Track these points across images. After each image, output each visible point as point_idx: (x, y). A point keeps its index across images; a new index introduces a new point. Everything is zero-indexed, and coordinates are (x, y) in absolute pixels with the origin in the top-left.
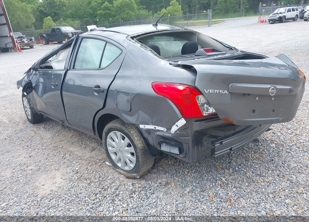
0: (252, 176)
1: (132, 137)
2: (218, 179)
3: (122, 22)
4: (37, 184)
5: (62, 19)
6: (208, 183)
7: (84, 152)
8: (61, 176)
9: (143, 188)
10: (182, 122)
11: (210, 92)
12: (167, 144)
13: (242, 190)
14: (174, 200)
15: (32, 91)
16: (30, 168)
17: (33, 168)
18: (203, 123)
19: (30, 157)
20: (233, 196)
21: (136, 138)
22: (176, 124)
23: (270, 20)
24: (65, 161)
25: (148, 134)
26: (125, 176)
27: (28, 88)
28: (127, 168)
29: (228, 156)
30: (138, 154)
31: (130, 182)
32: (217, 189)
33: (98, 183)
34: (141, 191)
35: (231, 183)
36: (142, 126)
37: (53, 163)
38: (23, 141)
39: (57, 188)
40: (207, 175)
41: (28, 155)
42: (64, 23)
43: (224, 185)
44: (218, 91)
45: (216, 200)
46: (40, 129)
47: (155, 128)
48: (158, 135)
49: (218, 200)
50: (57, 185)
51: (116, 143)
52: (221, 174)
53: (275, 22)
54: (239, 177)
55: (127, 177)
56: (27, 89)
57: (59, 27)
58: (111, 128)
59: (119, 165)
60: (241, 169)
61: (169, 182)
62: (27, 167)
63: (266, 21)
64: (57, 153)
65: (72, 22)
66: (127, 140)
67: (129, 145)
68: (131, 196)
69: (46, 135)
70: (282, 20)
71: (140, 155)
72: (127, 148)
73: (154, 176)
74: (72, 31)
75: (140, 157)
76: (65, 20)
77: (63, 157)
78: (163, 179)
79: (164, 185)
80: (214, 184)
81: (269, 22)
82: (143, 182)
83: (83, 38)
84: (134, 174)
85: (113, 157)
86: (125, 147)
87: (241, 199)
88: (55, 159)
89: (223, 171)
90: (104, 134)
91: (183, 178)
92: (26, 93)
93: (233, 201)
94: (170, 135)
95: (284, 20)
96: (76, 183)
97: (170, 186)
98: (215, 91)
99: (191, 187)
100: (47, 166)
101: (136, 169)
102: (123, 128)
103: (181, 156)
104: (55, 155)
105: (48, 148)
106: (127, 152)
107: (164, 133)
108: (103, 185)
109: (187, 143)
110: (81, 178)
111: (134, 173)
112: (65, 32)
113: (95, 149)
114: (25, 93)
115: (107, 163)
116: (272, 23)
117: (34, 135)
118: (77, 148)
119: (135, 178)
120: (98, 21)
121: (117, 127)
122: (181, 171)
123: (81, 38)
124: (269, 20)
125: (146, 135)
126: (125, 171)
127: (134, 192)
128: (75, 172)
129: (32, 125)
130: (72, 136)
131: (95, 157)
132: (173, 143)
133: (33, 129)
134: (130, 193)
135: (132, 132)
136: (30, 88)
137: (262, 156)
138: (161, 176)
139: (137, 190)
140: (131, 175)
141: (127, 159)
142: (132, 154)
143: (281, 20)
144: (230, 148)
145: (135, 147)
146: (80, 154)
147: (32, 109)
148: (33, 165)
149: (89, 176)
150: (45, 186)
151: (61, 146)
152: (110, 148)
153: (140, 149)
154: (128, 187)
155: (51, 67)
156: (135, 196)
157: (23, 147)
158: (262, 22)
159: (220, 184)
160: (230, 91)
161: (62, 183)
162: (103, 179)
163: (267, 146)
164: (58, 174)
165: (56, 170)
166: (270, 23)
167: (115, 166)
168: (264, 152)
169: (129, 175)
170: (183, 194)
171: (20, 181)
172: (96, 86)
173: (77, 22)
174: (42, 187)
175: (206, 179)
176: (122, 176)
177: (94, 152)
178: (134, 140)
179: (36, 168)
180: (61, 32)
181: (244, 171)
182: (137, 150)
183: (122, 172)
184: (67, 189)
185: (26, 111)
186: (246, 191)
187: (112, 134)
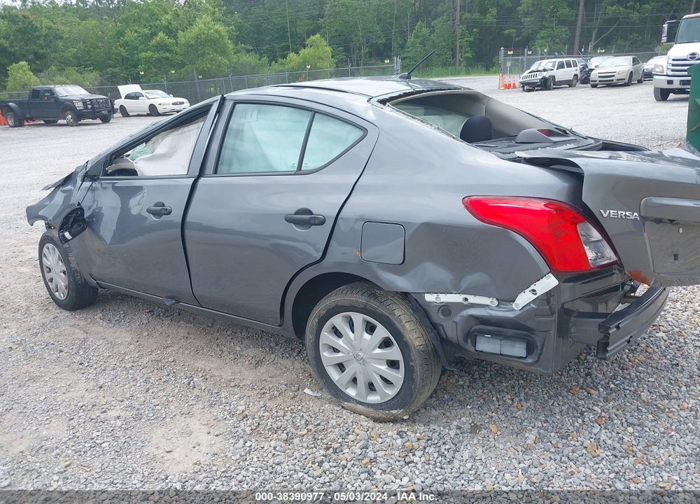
0: (651, 399)
1: (397, 324)
2: (584, 409)
3: (199, 79)
4: (151, 450)
5: (53, 68)
6: (567, 419)
7: (237, 370)
8: (205, 429)
9: (428, 440)
10: (549, 282)
11: (611, 216)
12: (495, 335)
13: (647, 429)
14: (514, 461)
15: (84, 229)
16: (113, 413)
17: (122, 414)
18: (578, 285)
19: (101, 387)
20: (634, 442)
21: (408, 326)
22: (533, 287)
23: (524, 84)
24: (196, 392)
25: (443, 314)
26: (368, 417)
27: (75, 221)
28: (374, 399)
29: (577, 361)
30: (411, 364)
31: (391, 430)
32: (595, 431)
33: (311, 437)
34: (425, 448)
35: (616, 415)
36: (429, 298)
37: (170, 399)
38: (61, 351)
39: (209, 456)
40: (556, 403)
41: (93, 383)
42: (58, 78)
43: (605, 421)
44: (624, 213)
45: (604, 455)
46: (93, 322)
47: (466, 299)
48: (472, 316)
49: (609, 454)
50: (203, 449)
51: (349, 342)
52: (583, 399)
53: (534, 87)
54: (628, 404)
55: (376, 420)
56: (72, 225)
57: (52, 86)
58: (337, 306)
59: (351, 392)
60: (621, 387)
61: (479, 424)
62: (104, 412)
63: (514, 86)
64: (168, 375)
65: (79, 75)
66: (382, 332)
67: (386, 344)
68: (407, 459)
69: (117, 335)
70: (548, 84)
71: (417, 364)
72: (378, 351)
73: (434, 413)
74: (82, 97)
75: (418, 369)
76: (61, 70)
77: (189, 384)
78: (463, 419)
79: (469, 431)
80: (580, 421)
81: (523, 87)
82: (421, 428)
83: (236, 103)
84: (394, 412)
85: (334, 375)
86: (374, 348)
87: (655, 448)
88: (169, 389)
89: (586, 393)
90: (312, 321)
91: (508, 414)
92: (70, 233)
93: (639, 454)
94: (510, 315)
95: (552, 84)
96: (253, 440)
97: (484, 431)
98: (619, 212)
99: (534, 431)
100: (159, 407)
101: (401, 400)
102: (373, 304)
103: (529, 360)
104: (163, 380)
105: (140, 364)
106: (378, 359)
107: (490, 311)
108: (325, 441)
109: (546, 331)
110: (261, 429)
111: (396, 409)
112: (66, 98)
113: (261, 361)
114: (67, 234)
115: (307, 391)
116: (529, 91)
117: (85, 336)
118: (213, 362)
119: (395, 420)
120: (144, 76)
121: (357, 302)
122: (495, 399)
123: (232, 103)
124: (522, 83)
125: (438, 318)
126: (369, 405)
127: (411, 450)
128: (241, 417)
129: (67, 313)
130: (186, 335)
131: (269, 379)
132: (510, 332)
133: (73, 322)
134: (403, 455)
135: (397, 313)
136: (79, 221)
137: (650, 358)
138: (454, 412)
139: (416, 445)
140: (383, 414)
141: (375, 375)
142: (393, 364)
143: (546, 84)
144: (628, 338)
145: (404, 347)
146: (227, 375)
147: (71, 273)
148: (118, 407)
149: (279, 424)
150: (175, 454)
151: (171, 359)
152: (325, 355)
153: (419, 352)
154: (391, 441)
155: (133, 173)
156: (416, 459)
157: (69, 366)
158: (508, 87)
159: (594, 419)
160: (642, 214)
161: (215, 443)
162: (318, 427)
163: (650, 337)
164: (194, 424)
165: (184, 416)
166: (524, 90)
167: (337, 394)
168: (649, 350)
169: (380, 414)
170: (526, 446)
171: (104, 445)
172: (300, 210)
173: (93, 76)
174: (169, 456)
175: (557, 410)
176: (362, 416)
177: (262, 369)
178: (402, 331)
179: (130, 414)
180: (57, 99)
181: (630, 391)
182: (412, 355)
183: (360, 407)
184: (238, 456)
185: (51, 280)
186: (656, 430)
187: (338, 320)
